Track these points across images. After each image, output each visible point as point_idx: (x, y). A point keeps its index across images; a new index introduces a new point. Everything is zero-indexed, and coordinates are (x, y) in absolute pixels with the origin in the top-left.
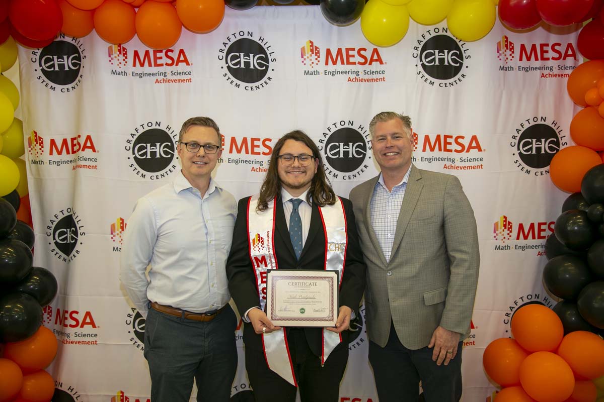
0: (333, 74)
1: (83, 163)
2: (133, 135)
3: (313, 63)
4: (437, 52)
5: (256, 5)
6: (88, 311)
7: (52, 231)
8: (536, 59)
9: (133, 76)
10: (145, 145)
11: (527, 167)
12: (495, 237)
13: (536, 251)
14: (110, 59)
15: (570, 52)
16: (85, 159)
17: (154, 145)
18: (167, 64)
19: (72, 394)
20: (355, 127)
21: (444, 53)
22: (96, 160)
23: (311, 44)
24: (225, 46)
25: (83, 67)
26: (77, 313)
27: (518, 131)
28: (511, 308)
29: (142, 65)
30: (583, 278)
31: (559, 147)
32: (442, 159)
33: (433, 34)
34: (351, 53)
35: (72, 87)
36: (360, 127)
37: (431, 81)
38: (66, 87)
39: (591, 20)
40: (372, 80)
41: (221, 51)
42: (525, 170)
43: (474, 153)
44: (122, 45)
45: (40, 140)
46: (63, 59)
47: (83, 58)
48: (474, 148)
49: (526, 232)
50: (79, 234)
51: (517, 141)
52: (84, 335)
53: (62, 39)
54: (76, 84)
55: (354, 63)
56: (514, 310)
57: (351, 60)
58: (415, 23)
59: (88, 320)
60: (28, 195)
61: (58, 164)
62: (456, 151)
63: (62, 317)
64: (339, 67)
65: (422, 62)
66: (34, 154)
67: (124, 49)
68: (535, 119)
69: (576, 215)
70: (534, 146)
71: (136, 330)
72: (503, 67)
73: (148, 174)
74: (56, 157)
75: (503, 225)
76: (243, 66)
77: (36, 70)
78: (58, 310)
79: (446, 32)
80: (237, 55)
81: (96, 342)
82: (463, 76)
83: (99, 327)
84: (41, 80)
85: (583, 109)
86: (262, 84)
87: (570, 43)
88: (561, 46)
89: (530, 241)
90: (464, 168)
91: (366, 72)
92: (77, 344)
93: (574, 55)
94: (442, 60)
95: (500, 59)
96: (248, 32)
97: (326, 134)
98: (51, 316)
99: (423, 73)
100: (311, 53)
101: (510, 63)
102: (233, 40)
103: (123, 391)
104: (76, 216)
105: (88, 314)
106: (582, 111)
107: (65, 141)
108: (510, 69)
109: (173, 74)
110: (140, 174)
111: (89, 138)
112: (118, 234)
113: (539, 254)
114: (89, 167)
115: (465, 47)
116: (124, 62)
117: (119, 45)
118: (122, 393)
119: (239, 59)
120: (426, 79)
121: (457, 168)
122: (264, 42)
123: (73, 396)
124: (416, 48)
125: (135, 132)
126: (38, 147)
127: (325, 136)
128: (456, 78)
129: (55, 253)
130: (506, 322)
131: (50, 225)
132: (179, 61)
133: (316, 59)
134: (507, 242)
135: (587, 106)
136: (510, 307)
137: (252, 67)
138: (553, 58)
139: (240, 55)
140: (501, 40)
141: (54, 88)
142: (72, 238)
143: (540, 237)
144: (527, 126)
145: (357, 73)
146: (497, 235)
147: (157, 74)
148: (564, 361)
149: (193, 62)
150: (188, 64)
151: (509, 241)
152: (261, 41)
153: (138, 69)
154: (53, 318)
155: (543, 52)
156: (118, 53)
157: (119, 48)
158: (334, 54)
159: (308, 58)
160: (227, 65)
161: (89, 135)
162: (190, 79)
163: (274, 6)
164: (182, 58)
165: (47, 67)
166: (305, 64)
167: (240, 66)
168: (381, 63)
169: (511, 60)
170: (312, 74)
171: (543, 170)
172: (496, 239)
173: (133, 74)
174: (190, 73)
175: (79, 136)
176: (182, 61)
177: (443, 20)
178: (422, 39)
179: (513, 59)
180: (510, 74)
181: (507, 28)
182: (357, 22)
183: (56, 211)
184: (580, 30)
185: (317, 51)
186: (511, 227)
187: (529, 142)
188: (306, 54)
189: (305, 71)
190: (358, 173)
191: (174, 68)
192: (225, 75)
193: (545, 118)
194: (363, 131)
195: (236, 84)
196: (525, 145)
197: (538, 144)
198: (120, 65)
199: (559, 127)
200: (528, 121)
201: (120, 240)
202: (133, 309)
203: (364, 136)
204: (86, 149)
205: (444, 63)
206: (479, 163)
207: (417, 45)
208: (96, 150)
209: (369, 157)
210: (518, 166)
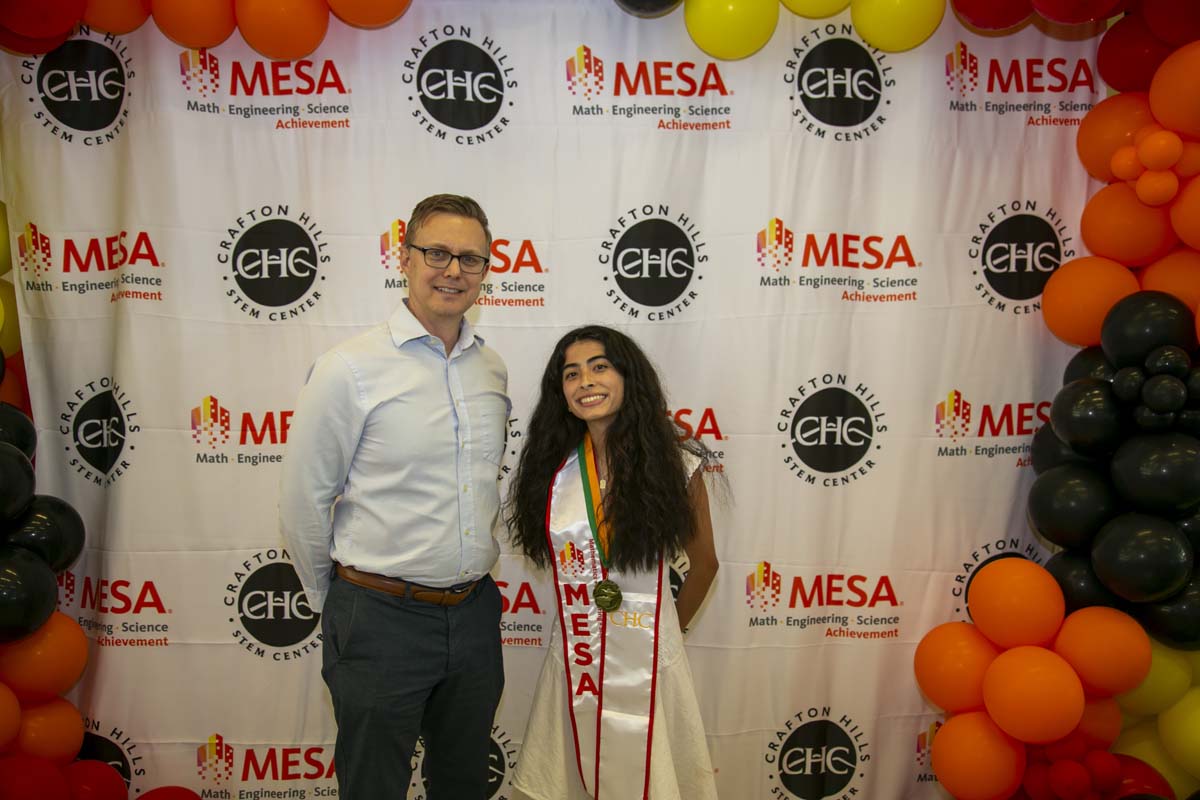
0: (629, 112)
1: (131, 287)
2: (232, 232)
3: (590, 91)
4: (831, 71)
6: (148, 580)
7: (71, 425)
8: (1020, 89)
9: (231, 113)
10: (257, 252)
11: (999, 298)
12: (938, 431)
13: (1014, 458)
14: (184, 78)
15: (1082, 77)
16: (137, 280)
17: (274, 251)
18: (300, 91)
19: (118, 742)
20: (672, 218)
21: (844, 74)
23: (585, 53)
24: (416, 54)
25: (130, 94)
26: (126, 584)
27: (983, 227)
28: (967, 566)
29: (249, 91)
30: (1102, 508)
31: (1059, 258)
32: (840, 281)
33: (825, 37)
34: (664, 71)
35: (107, 136)
36: (681, 218)
37: (819, 130)
38: (93, 134)
39: (1121, 16)
40: (706, 126)
41: (409, 64)
42: (995, 303)
43: (900, 270)
44: (208, 51)
45: (43, 241)
46: (87, 77)
47: (129, 77)
48: (900, 259)
49: (996, 422)
50: (127, 429)
51: (980, 248)
52: (142, 628)
53: (84, 37)
54: (116, 129)
55: (671, 92)
56: (972, 569)
57: (665, 85)
58: (790, 13)
59: (149, 598)
60: (20, 353)
61: (81, 289)
62: (866, 265)
63: (96, 593)
64: (642, 99)
65: (801, 92)
66: (31, 269)
67: (212, 58)
68: (1016, 206)
69: (1091, 389)
70: (1014, 257)
71: (245, 615)
72: (957, 103)
73: (265, 310)
74: (76, 275)
75: (952, 409)
76: (451, 96)
77: (31, 100)
78: (88, 581)
79: (849, 32)
80: (440, 74)
81: (165, 640)
82: (881, 120)
83: (170, 611)
84: (43, 120)
85: (1105, 185)
86: (489, 133)
87: (1083, 58)
88: (1067, 64)
89: (1003, 440)
90: (881, 298)
91: (694, 109)
92: (128, 645)
93: (1090, 82)
94: (840, 89)
95: (952, 89)
96: (462, 28)
97: (617, 231)
98: (72, 592)
99: (805, 112)
100: (585, 71)
101: (970, 97)
102: (432, 43)
103: (220, 734)
104: (119, 393)
105: (149, 586)
106: (1103, 190)
107: (94, 244)
108: (969, 107)
109: (312, 109)
110: (249, 310)
111: (143, 237)
112: (205, 429)
113: (1020, 463)
114: (145, 295)
115: (885, 64)
116: (213, 85)
117: (203, 51)
118: (219, 738)
119: (443, 83)
120: (810, 127)
121: (868, 298)
122: (494, 48)
123: (120, 746)
124: (791, 64)
125: (237, 227)
126: (40, 255)
127: (614, 236)
128: (867, 124)
129: (77, 466)
130: (957, 592)
131: (68, 411)
132: (323, 84)
133: (597, 83)
134: (961, 442)
135: (1113, 180)
136: (965, 565)
137: (469, 98)
138: (1052, 88)
139: (445, 73)
140: (954, 51)
141: (71, 136)
142: (114, 438)
143: (1021, 431)
144: (1000, 218)
145: (677, 112)
146: (942, 427)
147: (280, 111)
148: (1065, 664)
149: (352, 88)
150: (342, 90)
151: (964, 438)
152: (487, 45)
153: (242, 100)
154: (78, 595)
155: (1032, 75)
156: (200, 67)
157: (202, 57)
158: (632, 73)
160: (421, 93)
161: (143, 231)
162: (347, 121)
164: (330, 79)
165: (55, 94)
166: (574, 93)
167: (446, 95)
168: (723, 92)
170: (588, 112)
171: (1030, 302)
172: (941, 436)
173: (230, 110)
174: (346, 109)
175: (124, 234)
176: (330, 85)
177: (845, 8)
178: (801, 45)
179: (975, 88)
180: (970, 116)
181: (965, 26)
182: (678, 10)
183: (79, 384)
184: (1101, 37)
185: (597, 68)
186: (968, 413)
187: (1004, 248)
188: (577, 73)
189: (575, 108)
190: (678, 307)
191: (313, 98)
192: (417, 113)
193: (1035, 203)
194: (688, 225)
195: (439, 131)
196: (996, 254)
197: (1021, 254)
198: (205, 92)
199: (1060, 221)
200: (1002, 208)
201: (211, 440)
202: (239, 576)
203: (689, 235)
204: (138, 261)
205: (845, 93)
206: (910, 289)
207: (793, 58)
208: (160, 261)
209: (700, 278)
210: (983, 296)
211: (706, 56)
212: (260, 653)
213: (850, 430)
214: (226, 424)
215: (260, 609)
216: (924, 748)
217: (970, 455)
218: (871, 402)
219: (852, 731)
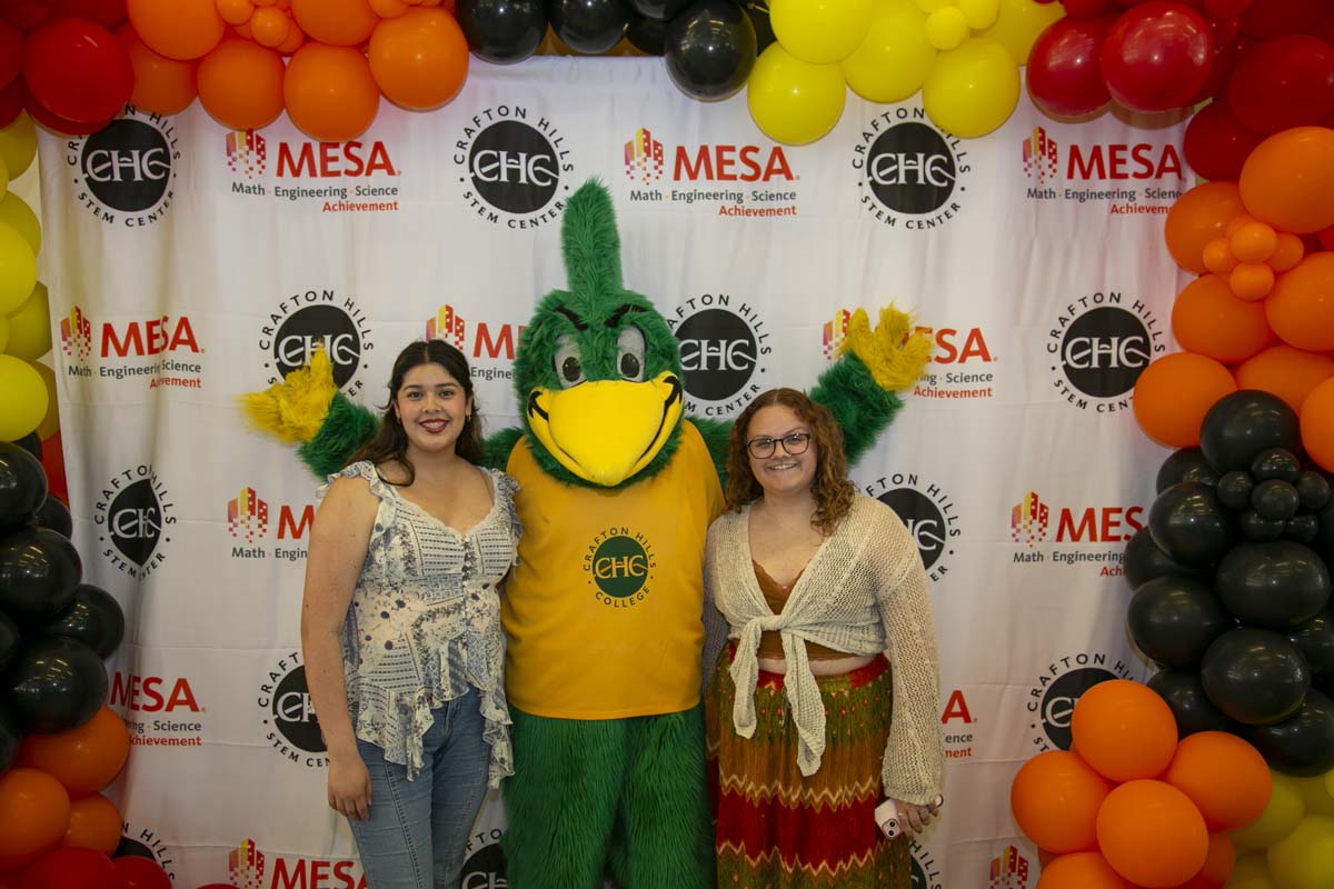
0: (689, 198)
1: (171, 374)
2: (275, 318)
3: (648, 175)
4: (902, 157)
5: (534, 54)
6: (181, 677)
7: (106, 514)
8: (1102, 176)
9: (277, 195)
10: (300, 338)
11: (1080, 395)
12: (1014, 535)
13: (1098, 566)
14: (230, 159)
15: (1169, 163)
16: (177, 366)
17: (318, 338)
18: (348, 173)
20: (733, 308)
21: (916, 159)
22: (198, 368)
23: (644, 136)
24: (469, 134)
25: (175, 175)
26: (158, 681)
27: (1063, 320)
28: (1044, 680)
29: (296, 173)
30: (1209, 623)
31: (1148, 353)
33: (896, 121)
34: (727, 156)
35: (150, 217)
36: (743, 308)
37: (889, 218)
38: (135, 215)
39: (1209, 101)
40: (770, 212)
41: (461, 145)
42: (1076, 400)
43: (975, 365)
44: (255, 133)
45: (86, 325)
46: (131, 157)
47: (175, 158)
48: (975, 353)
49: (1077, 525)
50: (163, 520)
51: (1060, 342)
52: (174, 727)
53: (129, 116)
54: (160, 210)
55: (733, 177)
56: (1050, 683)
57: (728, 170)
58: (859, 98)
59: (182, 696)
60: (57, 437)
61: (119, 374)
62: (939, 359)
64: (703, 184)
65: (871, 178)
66: (74, 354)
67: (259, 139)
68: (1099, 298)
69: (1189, 495)
70: (1096, 352)
71: (279, 718)
72: (1035, 191)
74: (114, 360)
75: (1029, 512)
76: (504, 178)
77: (76, 181)
78: (118, 676)
79: (922, 116)
80: (492, 156)
81: (198, 739)
82: (955, 207)
83: (204, 710)
84: (86, 201)
85: (1196, 277)
86: (543, 217)
87: (1169, 144)
88: (1153, 149)
89: (1085, 545)
90: (955, 394)
91: (758, 194)
92: (160, 744)
93: (1177, 169)
94: (911, 175)
95: (1029, 175)
96: (518, 109)
97: (675, 321)
99: (874, 199)
100: (644, 155)
101: (1049, 184)
102: (486, 123)
103: (253, 840)
104: (157, 483)
105: (182, 683)
106: (1194, 282)
107: (133, 328)
108: (1048, 195)
109: (360, 192)
111: (184, 322)
112: (242, 522)
113: (1105, 571)
114: (184, 382)
115: (959, 149)
116: (260, 166)
117: (250, 132)
118: (251, 843)
119: (496, 165)
120: (880, 213)
121: (941, 394)
122: (549, 130)
123: (150, 847)
124: (860, 149)
125: (281, 313)
126: (83, 339)
127: (671, 326)
128: (941, 211)
129: (112, 557)
130: (1032, 707)
131: (103, 500)
132: (372, 166)
133: (656, 168)
134: (1038, 547)
135: (1203, 272)
137: (523, 180)
138: (1136, 175)
139: (499, 154)
140: (1032, 135)
141: (112, 217)
142: (151, 529)
143: (1106, 538)
144: (1080, 311)
145: (739, 198)
146: (1018, 531)
147: (328, 193)
149: (402, 170)
150: (391, 172)
151: (1040, 543)
152: (542, 127)
153: (288, 181)
155: (1114, 162)
156: (247, 148)
158: (693, 157)
159: (639, 164)
160: (473, 174)
161: (183, 316)
162: (396, 204)
163: (570, 57)
164: (379, 160)
165: (98, 175)
166: (632, 178)
167: (499, 177)
168: (789, 177)
169: (1051, 176)
170: (646, 197)
171: (1115, 400)
172: (1017, 541)
173: (277, 191)
174: (394, 191)
175: (166, 319)
176: (379, 167)
177: (915, 93)
178: (871, 130)
179: (1055, 175)
180: (1049, 203)
181: (1044, 113)
182: (740, 93)
183: (115, 471)
184: (1189, 120)
185: (657, 152)
186: (1046, 516)
187: (1085, 343)
188: (636, 158)
189: (633, 193)
190: (738, 401)
191: (362, 180)
192: (468, 195)
193: (1119, 295)
194: (750, 315)
195: (491, 214)
196: (1077, 348)
197: (1104, 349)
198: (251, 173)
199: (1149, 314)
200: (1083, 300)
201: (248, 534)
202: (274, 676)
203: (751, 326)
204: (179, 347)
205: (917, 179)
206: (984, 385)
207: (863, 143)
208: (199, 347)
209: (763, 370)
210: (1063, 393)
211: (770, 140)
212: (294, 757)
213: (922, 533)
214: (264, 517)
215: (295, 711)
216: (998, 875)
217: (1048, 560)
218: (945, 503)
219: (922, 858)
